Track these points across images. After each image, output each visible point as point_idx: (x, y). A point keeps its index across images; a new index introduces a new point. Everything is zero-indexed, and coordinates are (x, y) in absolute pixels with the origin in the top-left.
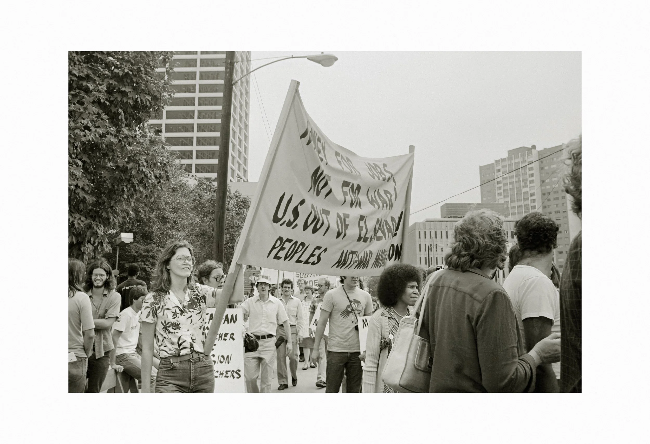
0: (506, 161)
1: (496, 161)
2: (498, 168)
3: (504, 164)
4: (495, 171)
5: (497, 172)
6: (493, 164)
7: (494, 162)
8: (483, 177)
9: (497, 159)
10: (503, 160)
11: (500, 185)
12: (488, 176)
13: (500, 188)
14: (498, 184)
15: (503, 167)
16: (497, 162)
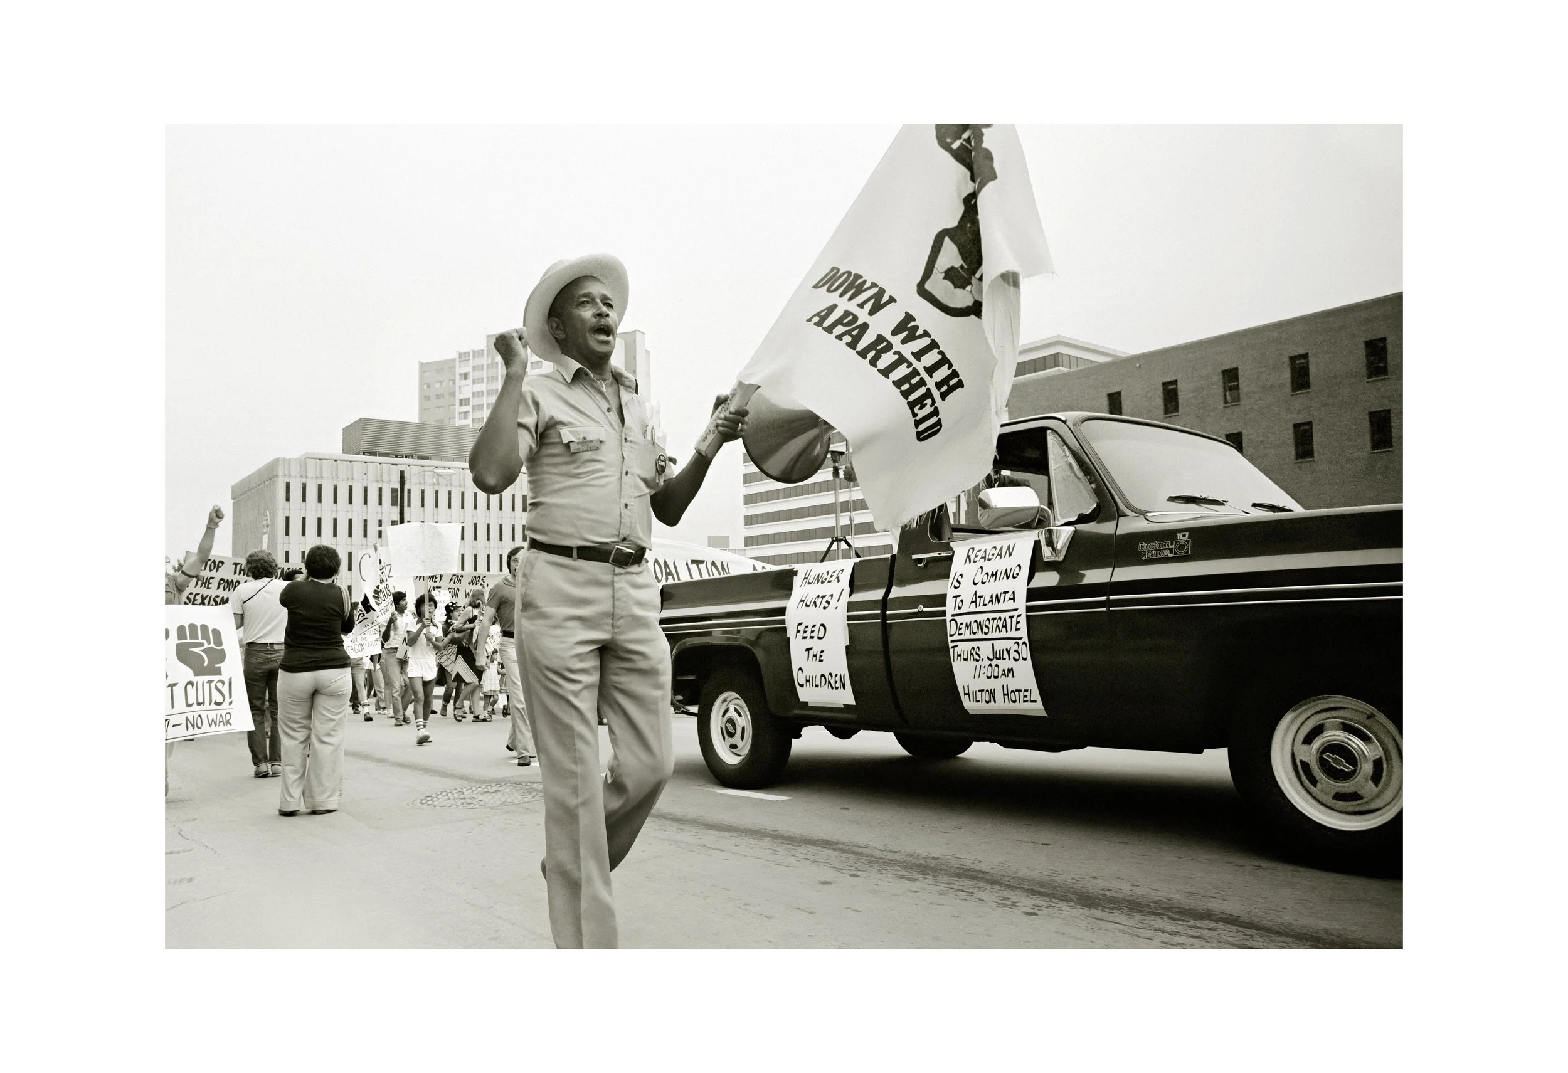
0: (483, 355)
1: (460, 355)
2: (464, 370)
3: (479, 362)
4: (457, 376)
5: (461, 380)
6: (454, 360)
7: (455, 356)
8: (425, 387)
9: (462, 351)
10: (477, 354)
11: (464, 409)
12: (438, 385)
13: (466, 414)
14: (461, 405)
15: (474, 368)
16: (463, 357)
